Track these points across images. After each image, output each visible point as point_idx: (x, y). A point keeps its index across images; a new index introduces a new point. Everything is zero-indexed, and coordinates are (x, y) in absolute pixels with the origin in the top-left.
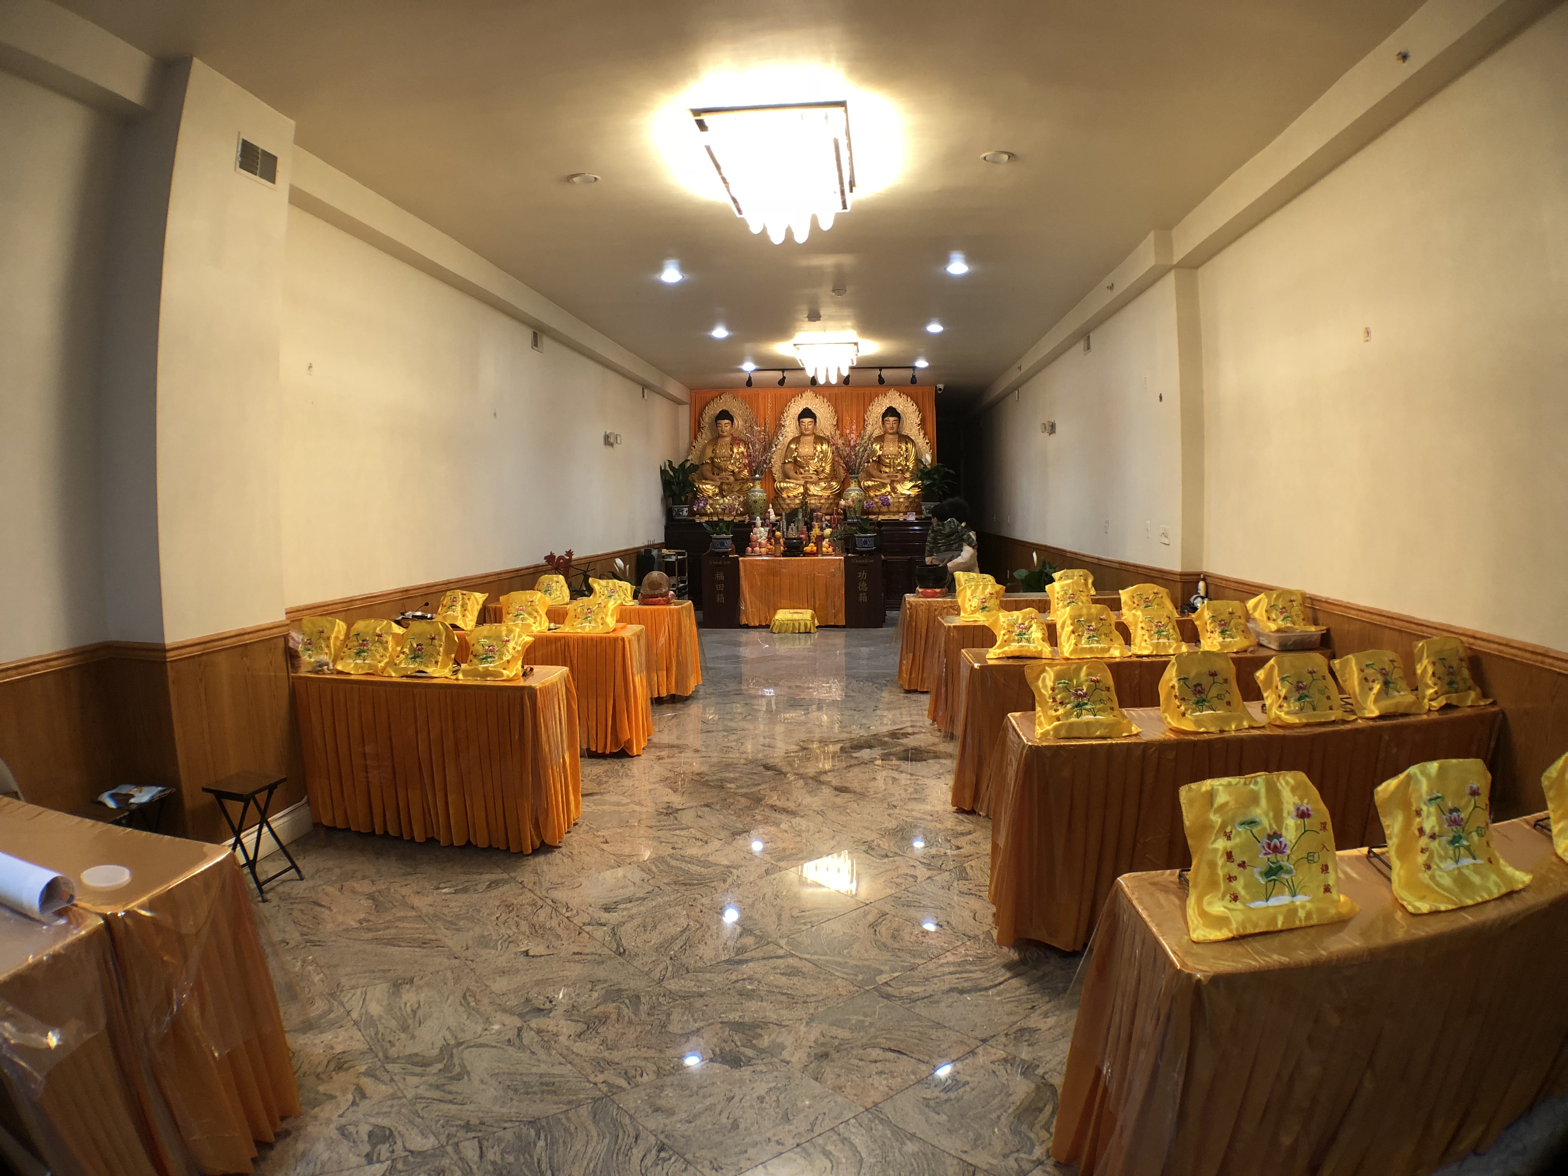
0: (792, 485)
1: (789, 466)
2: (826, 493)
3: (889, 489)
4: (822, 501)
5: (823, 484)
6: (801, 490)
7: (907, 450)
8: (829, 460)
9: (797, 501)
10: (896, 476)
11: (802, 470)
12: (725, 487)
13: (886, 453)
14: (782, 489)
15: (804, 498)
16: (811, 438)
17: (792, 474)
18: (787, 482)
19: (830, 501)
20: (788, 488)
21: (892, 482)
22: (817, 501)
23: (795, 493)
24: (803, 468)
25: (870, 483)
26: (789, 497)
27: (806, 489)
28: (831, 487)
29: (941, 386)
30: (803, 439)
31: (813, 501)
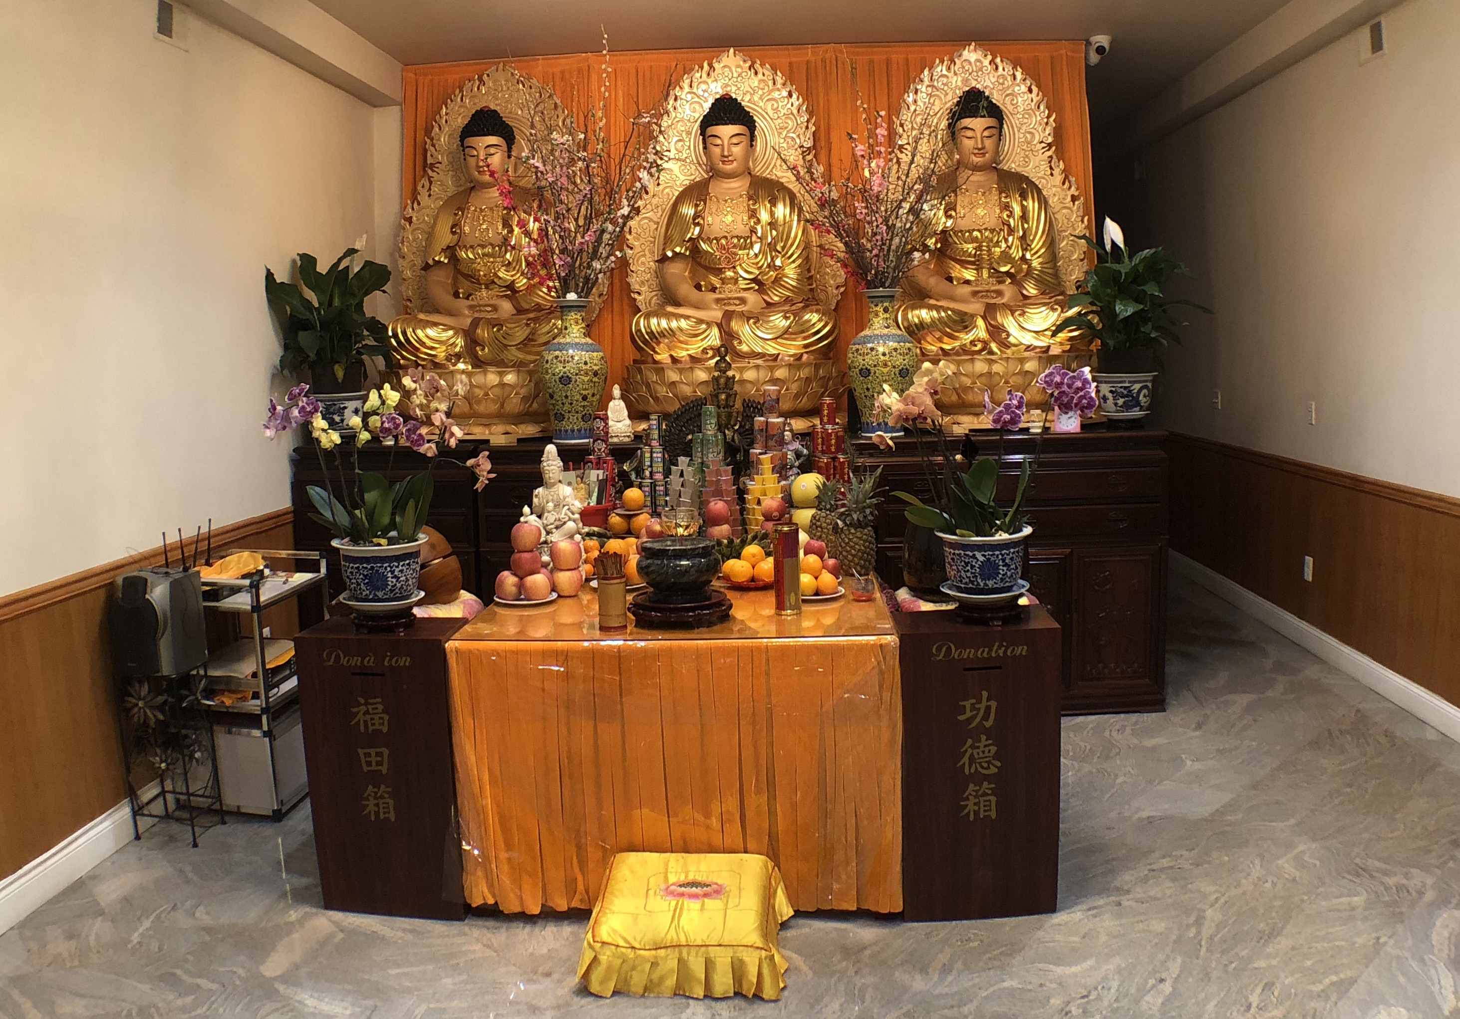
0: (683, 324)
1: (676, 269)
2: (791, 348)
3: (980, 330)
4: (781, 373)
5: (779, 321)
6: (714, 338)
7: (1024, 217)
8: (794, 250)
9: (702, 375)
10: (999, 293)
11: (715, 281)
12: (483, 333)
13: (963, 224)
14: (655, 337)
15: (722, 367)
16: (739, 186)
17: (685, 289)
18: (669, 316)
19: (804, 373)
20: (672, 333)
21: (990, 311)
22: (764, 375)
23: (695, 348)
24: (719, 272)
25: (925, 314)
26: (674, 360)
27: (728, 336)
28: (802, 330)
29: (1102, 40)
30: (718, 188)
31: (750, 375)
